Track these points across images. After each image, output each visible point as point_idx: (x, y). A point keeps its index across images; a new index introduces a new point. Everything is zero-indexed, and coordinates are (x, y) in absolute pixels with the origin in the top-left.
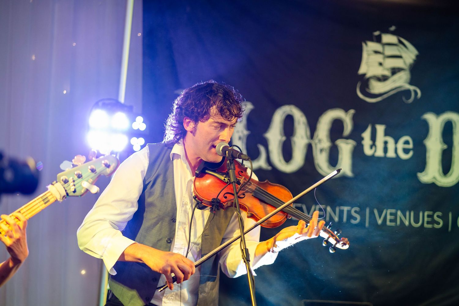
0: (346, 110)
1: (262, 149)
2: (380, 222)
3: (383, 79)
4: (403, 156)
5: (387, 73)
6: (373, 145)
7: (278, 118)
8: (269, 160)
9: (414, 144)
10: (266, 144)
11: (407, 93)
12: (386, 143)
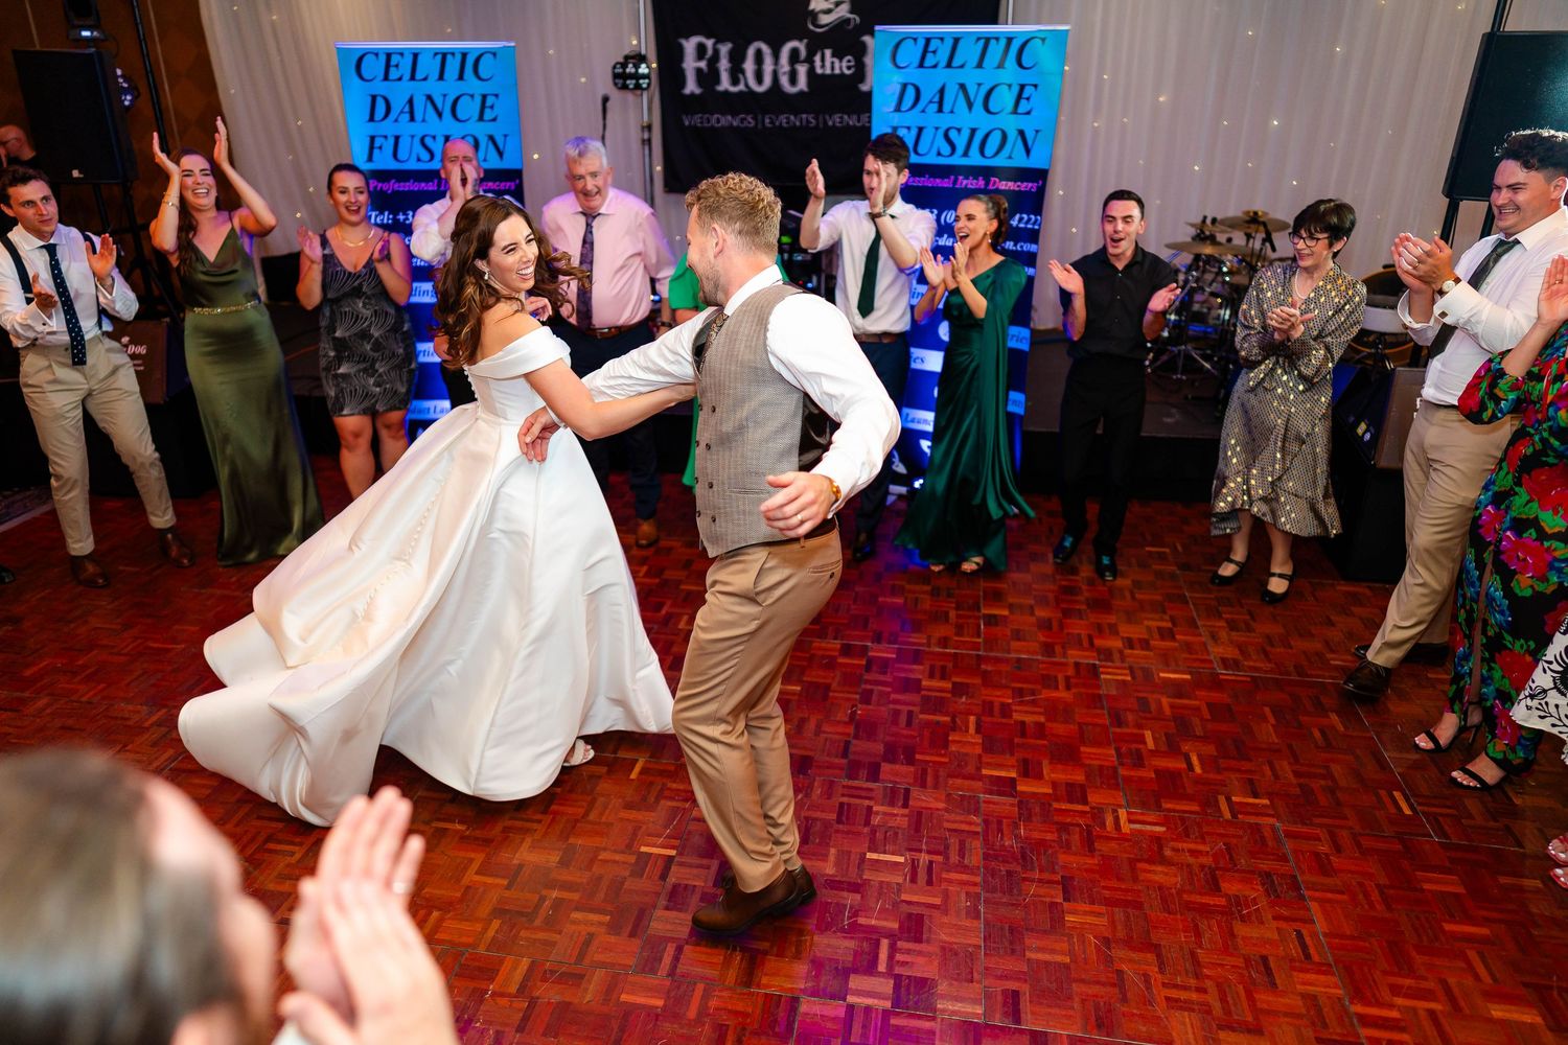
0: (801, 40)
1: (741, 76)
2: (830, 123)
3: (828, 12)
4: (847, 72)
5: (832, 6)
6: (823, 66)
7: (751, 52)
8: (747, 85)
9: (856, 62)
10: (743, 72)
11: (848, 21)
12: (833, 63)
